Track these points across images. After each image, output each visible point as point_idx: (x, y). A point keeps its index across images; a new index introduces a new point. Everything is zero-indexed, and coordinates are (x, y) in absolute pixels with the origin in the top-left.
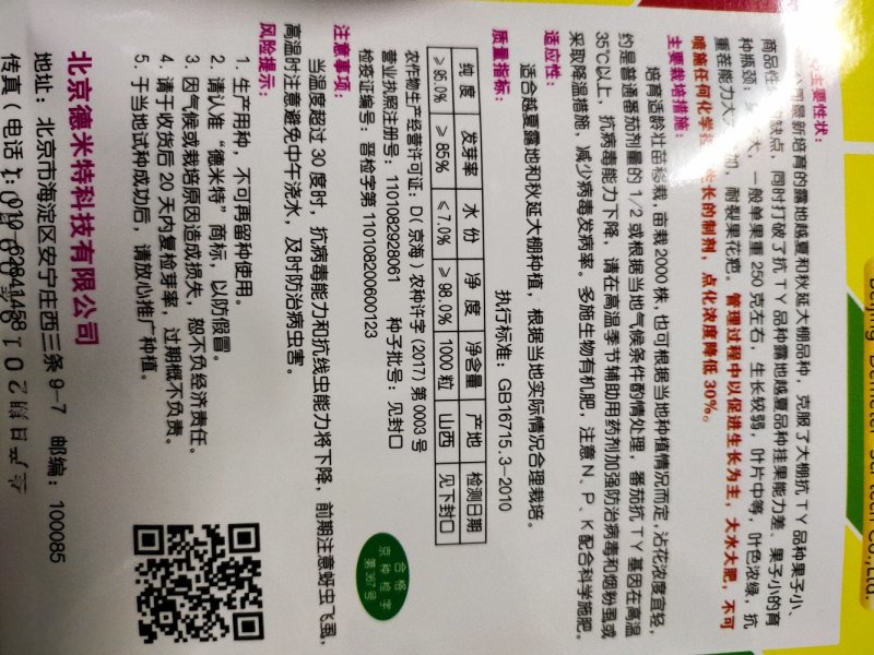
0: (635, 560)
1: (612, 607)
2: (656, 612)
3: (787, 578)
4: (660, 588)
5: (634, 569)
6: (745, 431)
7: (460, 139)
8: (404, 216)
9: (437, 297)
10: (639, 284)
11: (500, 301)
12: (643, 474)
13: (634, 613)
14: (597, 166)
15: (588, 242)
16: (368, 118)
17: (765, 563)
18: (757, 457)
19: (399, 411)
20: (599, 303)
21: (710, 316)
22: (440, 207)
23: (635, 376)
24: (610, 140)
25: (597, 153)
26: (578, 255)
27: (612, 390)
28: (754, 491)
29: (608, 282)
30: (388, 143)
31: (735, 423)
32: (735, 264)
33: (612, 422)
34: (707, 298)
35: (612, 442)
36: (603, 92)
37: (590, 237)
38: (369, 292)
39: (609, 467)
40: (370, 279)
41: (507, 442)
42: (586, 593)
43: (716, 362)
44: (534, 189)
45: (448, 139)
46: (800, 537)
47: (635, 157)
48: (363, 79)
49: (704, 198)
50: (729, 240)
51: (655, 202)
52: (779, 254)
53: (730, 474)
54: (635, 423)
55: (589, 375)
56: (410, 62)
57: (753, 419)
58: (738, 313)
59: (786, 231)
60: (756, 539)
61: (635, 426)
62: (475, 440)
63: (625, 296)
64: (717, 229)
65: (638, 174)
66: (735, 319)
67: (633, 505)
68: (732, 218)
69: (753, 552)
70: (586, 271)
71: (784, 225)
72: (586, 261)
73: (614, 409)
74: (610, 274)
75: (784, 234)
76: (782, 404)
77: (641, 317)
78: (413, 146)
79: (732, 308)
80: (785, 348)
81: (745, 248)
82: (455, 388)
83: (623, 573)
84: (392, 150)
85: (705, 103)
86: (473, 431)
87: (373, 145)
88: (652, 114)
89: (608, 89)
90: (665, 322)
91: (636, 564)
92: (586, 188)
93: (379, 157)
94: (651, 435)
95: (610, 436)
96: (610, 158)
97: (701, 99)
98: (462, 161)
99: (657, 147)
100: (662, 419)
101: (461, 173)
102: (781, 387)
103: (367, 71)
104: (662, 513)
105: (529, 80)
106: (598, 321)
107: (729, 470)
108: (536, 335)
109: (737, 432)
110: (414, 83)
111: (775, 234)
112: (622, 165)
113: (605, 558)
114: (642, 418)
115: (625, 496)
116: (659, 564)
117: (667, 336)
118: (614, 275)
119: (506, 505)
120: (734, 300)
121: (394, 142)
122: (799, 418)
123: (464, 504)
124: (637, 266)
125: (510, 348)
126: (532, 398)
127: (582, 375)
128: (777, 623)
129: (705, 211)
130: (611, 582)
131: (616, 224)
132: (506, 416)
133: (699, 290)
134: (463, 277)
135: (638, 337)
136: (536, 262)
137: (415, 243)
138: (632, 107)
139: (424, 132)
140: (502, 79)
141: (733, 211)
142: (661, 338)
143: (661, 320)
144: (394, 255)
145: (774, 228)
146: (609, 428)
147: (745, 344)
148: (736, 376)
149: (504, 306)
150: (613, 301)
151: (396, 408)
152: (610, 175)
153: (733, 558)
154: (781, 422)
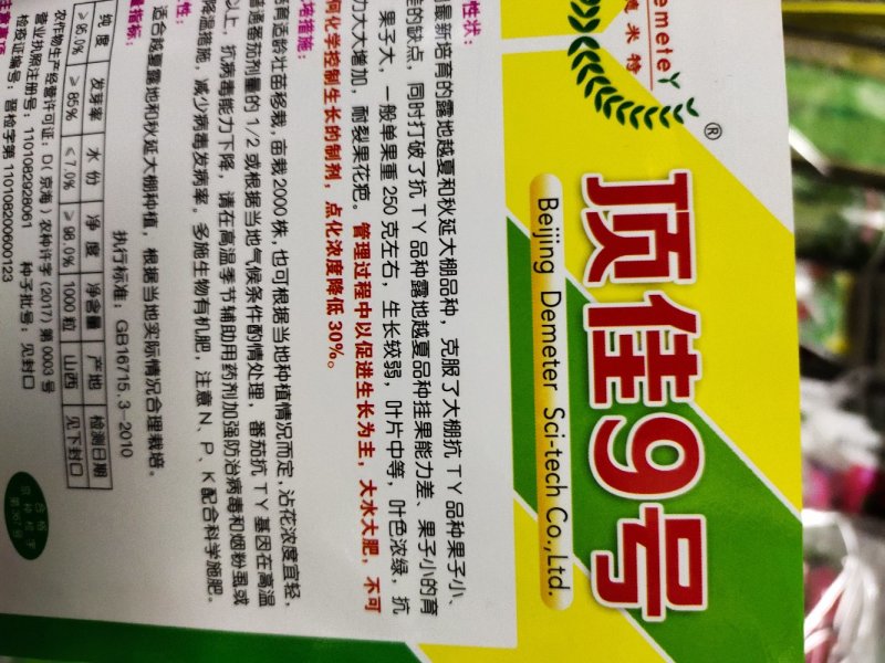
0: (261, 520)
1: (243, 570)
2: (290, 581)
3: (442, 558)
4: (291, 554)
5: (262, 529)
6: (377, 379)
7: (89, 85)
8: (37, 164)
9: (62, 241)
10: (256, 217)
11: (116, 241)
12: (263, 424)
13: (266, 581)
14: (213, 98)
15: (202, 177)
16: (15, 77)
17: (413, 537)
18: (393, 410)
19: (30, 352)
20: (214, 239)
21: (335, 249)
22: (67, 154)
23: (253, 317)
24: (228, 69)
25: (214, 85)
26: (192, 190)
27: (228, 332)
28: (392, 449)
29: (223, 217)
30: (28, 97)
31: (365, 370)
32: (364, 192)
33: (228, 366)
34: (332, 229)
35: (229, 388)
36: (229, 23)
37: (205, 172)
38: (6, 239)
39: (227, 415)
40: (8, 226)
41: (124, 385)
42: (213, 552)
43: (342, 301)
44: (151, 126)
45: (78, 88)
46: (454, 510)
47: (252, 85)
48: (17, 41)
49: (327, 121)
50: (357, 164)
51: (273, 129)
52: (418, 177)
53: (361, 429)
54: (253, 368)
55: (204, 316)
56: (58, 21)
57: (386, 365)
58: (368, 245)
59: (425, 150)
60: (399, 507)
61: (253, 372)
62: (96, 382)
63: (240, 230)
64: (341, 153)
65: (256, 103)
66: (362, 252)
67: (254, 459)
68: (360, 140)
69: (397, 522)
70: (201, 207)
71: (424, 144)
72: (201, 197)
73: (230, 352)
74: (226, 209)
75: (423, 153)
76: (422, 349)
77: (257, 253)
78: (48, 99)
79: (359, 240)
80: (425, 284)
81: (375, 172)
82: (77, 329)
83: (250, 533)
84: (31, 104)
85: (334, 18)
86: (94, 373)
87: (15, 102)
88: (276, 38)
89: (234, 19)
90: (284, 258)
91: (262, 525)
92: (202, 121)
93: (20, 112)
94: (270, 381)
95: (227, 382)
96: (228, 87)
97: (330, 16)
98: (89, 107)
99: (278, 71)
100: (283, 364)
101: (87, 118)
102: (420, 329)
103: (21, 34)
104: (286, 469)
105: (159, 22)
106: (213, 259)
107: (359, 424)
108: (151, 275)
109: (368, 380)
110: (58, 40)
111: (412, 154)
112: (239, 94)
113: (230, 515)
114: (260, 362)
115: (245, 448)
116: (287, 526)
117: (286, 274)
118: (229, 210)
119: (127, 451)
120: (362, 230)
121: (33, 96)
122: (444, 366)
123: (90, 447)
124: (253, 199)
125: (126, 288)
126: (148, 340)
127: (197, 316)
128: (435, 612)
129: (328, 136)
130: (238, 542)
131: (231, 156)
132: (123, 358)
133: (322, 220)
134: (84, 219)
135: (254, 275)
136: (151, 200)
137: (45, 190)
138: (255, 33)
139: (59, 85)
140: (135, 24)
141: (360, 133)
142: (280, 275)
143: (280, 255)
144: (27, 202)
145: (410, 147)
146: (226, 372)
147: (376, 279)
148: (367, 316)
149: (120, 247)
150: (227, 237)
151: (28, 349)
152: (226, 105)
153: (372, 528)
154: (421, 370)
